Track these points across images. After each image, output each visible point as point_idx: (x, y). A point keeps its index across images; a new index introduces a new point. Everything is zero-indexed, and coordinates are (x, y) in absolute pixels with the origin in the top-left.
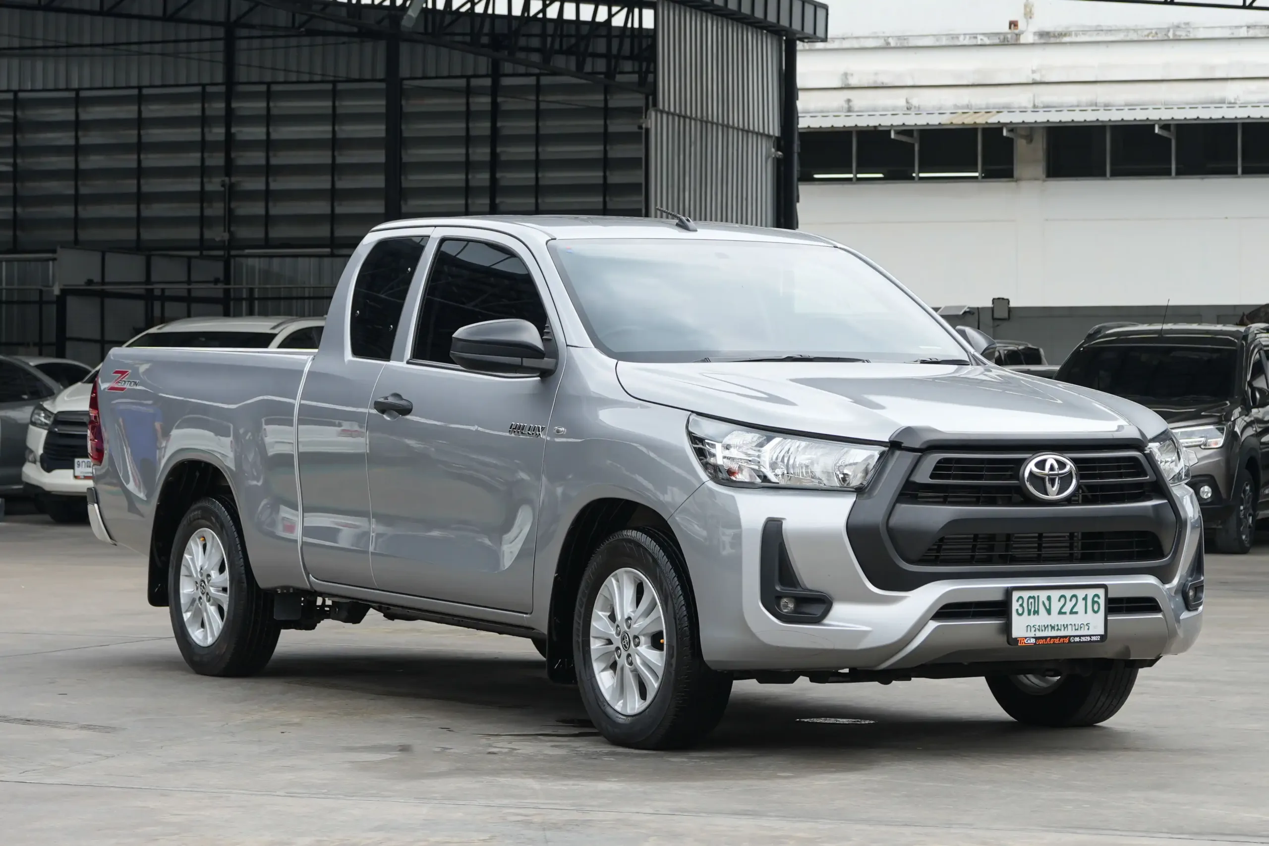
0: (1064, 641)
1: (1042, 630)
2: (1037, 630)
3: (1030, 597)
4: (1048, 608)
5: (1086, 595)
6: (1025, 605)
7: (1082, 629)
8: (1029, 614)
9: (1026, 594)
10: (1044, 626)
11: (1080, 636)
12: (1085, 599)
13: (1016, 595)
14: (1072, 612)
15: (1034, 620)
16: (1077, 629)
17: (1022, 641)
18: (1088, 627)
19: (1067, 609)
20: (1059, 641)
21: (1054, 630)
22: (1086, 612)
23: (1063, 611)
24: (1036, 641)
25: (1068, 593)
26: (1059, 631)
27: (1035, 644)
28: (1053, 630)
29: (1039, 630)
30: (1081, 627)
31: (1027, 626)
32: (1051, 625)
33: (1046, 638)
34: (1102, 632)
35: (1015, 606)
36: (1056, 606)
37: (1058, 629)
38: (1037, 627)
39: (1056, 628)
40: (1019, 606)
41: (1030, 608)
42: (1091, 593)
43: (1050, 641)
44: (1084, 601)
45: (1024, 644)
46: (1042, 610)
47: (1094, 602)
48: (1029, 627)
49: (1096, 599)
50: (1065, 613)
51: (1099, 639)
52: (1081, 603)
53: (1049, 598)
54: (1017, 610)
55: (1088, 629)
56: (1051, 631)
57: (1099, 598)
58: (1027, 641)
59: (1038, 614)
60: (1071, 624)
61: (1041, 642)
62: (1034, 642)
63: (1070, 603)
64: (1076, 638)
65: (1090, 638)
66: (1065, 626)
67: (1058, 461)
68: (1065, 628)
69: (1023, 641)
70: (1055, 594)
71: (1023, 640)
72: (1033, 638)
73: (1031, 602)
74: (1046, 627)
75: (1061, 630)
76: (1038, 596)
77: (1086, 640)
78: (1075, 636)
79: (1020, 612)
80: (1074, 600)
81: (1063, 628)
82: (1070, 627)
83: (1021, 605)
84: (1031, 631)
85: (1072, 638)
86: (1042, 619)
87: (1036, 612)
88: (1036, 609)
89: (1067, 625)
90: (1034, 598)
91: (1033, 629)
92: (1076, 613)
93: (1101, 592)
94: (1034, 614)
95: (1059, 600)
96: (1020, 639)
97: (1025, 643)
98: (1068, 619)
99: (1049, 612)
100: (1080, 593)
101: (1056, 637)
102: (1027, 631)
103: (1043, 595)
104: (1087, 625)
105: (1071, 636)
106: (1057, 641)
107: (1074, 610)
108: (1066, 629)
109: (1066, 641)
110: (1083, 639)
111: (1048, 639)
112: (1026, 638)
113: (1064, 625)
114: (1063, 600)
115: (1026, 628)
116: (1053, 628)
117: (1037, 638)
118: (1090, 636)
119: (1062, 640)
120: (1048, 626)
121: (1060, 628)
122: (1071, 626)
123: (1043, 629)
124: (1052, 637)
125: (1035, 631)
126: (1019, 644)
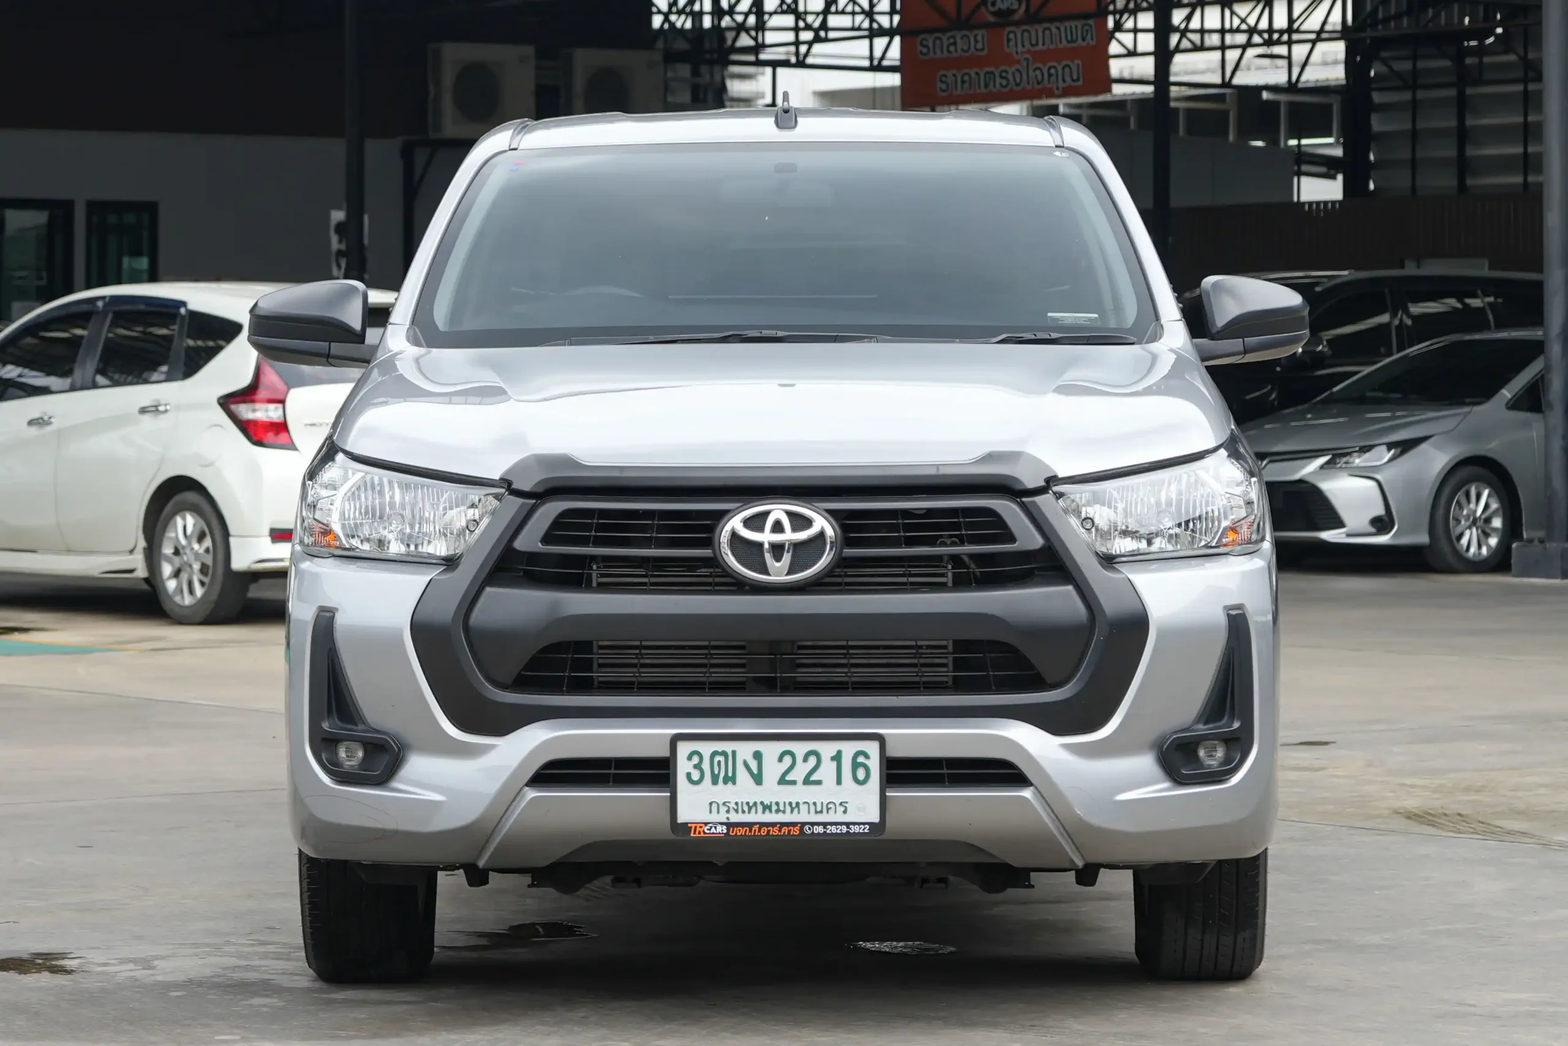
0: (790, 832)
1: (743, 812)
2: (732, 811)
3: (715, 755)
4: (755, 772)
5: (839, 753)
6: (706, 766)
7: (831, 812)
8: (715, 782)
9: (706, 748)
10: (748, 803)
11: (825, 825)
12: (837, 758)
13: (684, 749)
14: (807, 781)
15: (724, 793)
16: (821, 812)
17: (698, 829)
18: (844, 809)
19: (799, 773)
20: (780, 831)
21: (771, 812)
22: (839, 782)
23: (788, 779)
24: (728, 830)
25: (800, 748)
26: (781, 814)
27: (727, 834)
28: (767, 811)
29: (737, 811)
30: (828, 809)
31: (711, 805)
32: (762, 803)
33: (750, 825)
34: (875, 817)
35: (683, 766)
36: (772, 770)
37: (779, 812)
38: (732, 805)
39: (774, 808)
40: (692, 768)
41: (716, 772)
42: (849, 749)
43: (759, 831)
44: (834, 764)
45: (702, 835)
46: (742, 775)
47: (855, 765)
48: (714, 806)
49: (861, 760)
50: (794, 783)
51: (866, 831)
52: (828, 768)
53: (758, 756)
54: (689, 775)
55: (845, 812)
56: (764, 814)
57: (867, 758)
58: (709, 830)
59: (734, 783)
60: (806, 803)
61: (740, 832)
62: (725, 831)
63: (805, 765)
64: (815, 827)
65: (848, 827)
66: (794, 806)
67: (790, 514)
68: (793, 810)
69: (701, 830)
70: (771, 750)
71: (701, 827)
73: (719, 762)
74: (752, 807)
75: (784, 812)
76: (734, 753)
77: (838, 831)
78: (813, 824)
79: (696, 776)
80: (812, 761)
81: (788, 809)
82: (804, 808)
83: (698, 767)
84: (718, 812)
85: (806, 828)
86: (744, 790)
87: (731, 779)
88: (730, 774)
89: (798, 804)
90: (724, 754)
91: (723, 809)
92: (819, 783)
93: (871, 749)
94: (725, 784)
95: (780, 760)
96: (693, 825)
97: (704, 833)
98: (798, 794)
99: (758, 779)
100: (827, 749)
101: (773, 825)
102: (711, 814)
103: (745, 751)
104: (841, 805)
105: (803, 824)
106: (774, 831)
107: (814, 778)
108: (796, 811)
109: (796, 831)
110: (833, 829)
111: (756, 827)
112: (706, 824)
113: (791, 805)
114: (788, 760)
115: (709, 806)
116: (767, 808)
117: (729, 825)
118: (848, 824)
119: (785, 830)
120: (755, 804)
121: (782, 808)
122: (806, 805)
123: (746, 808)
124: (762, 825)
125: (728, 812)
126: (692, 835)
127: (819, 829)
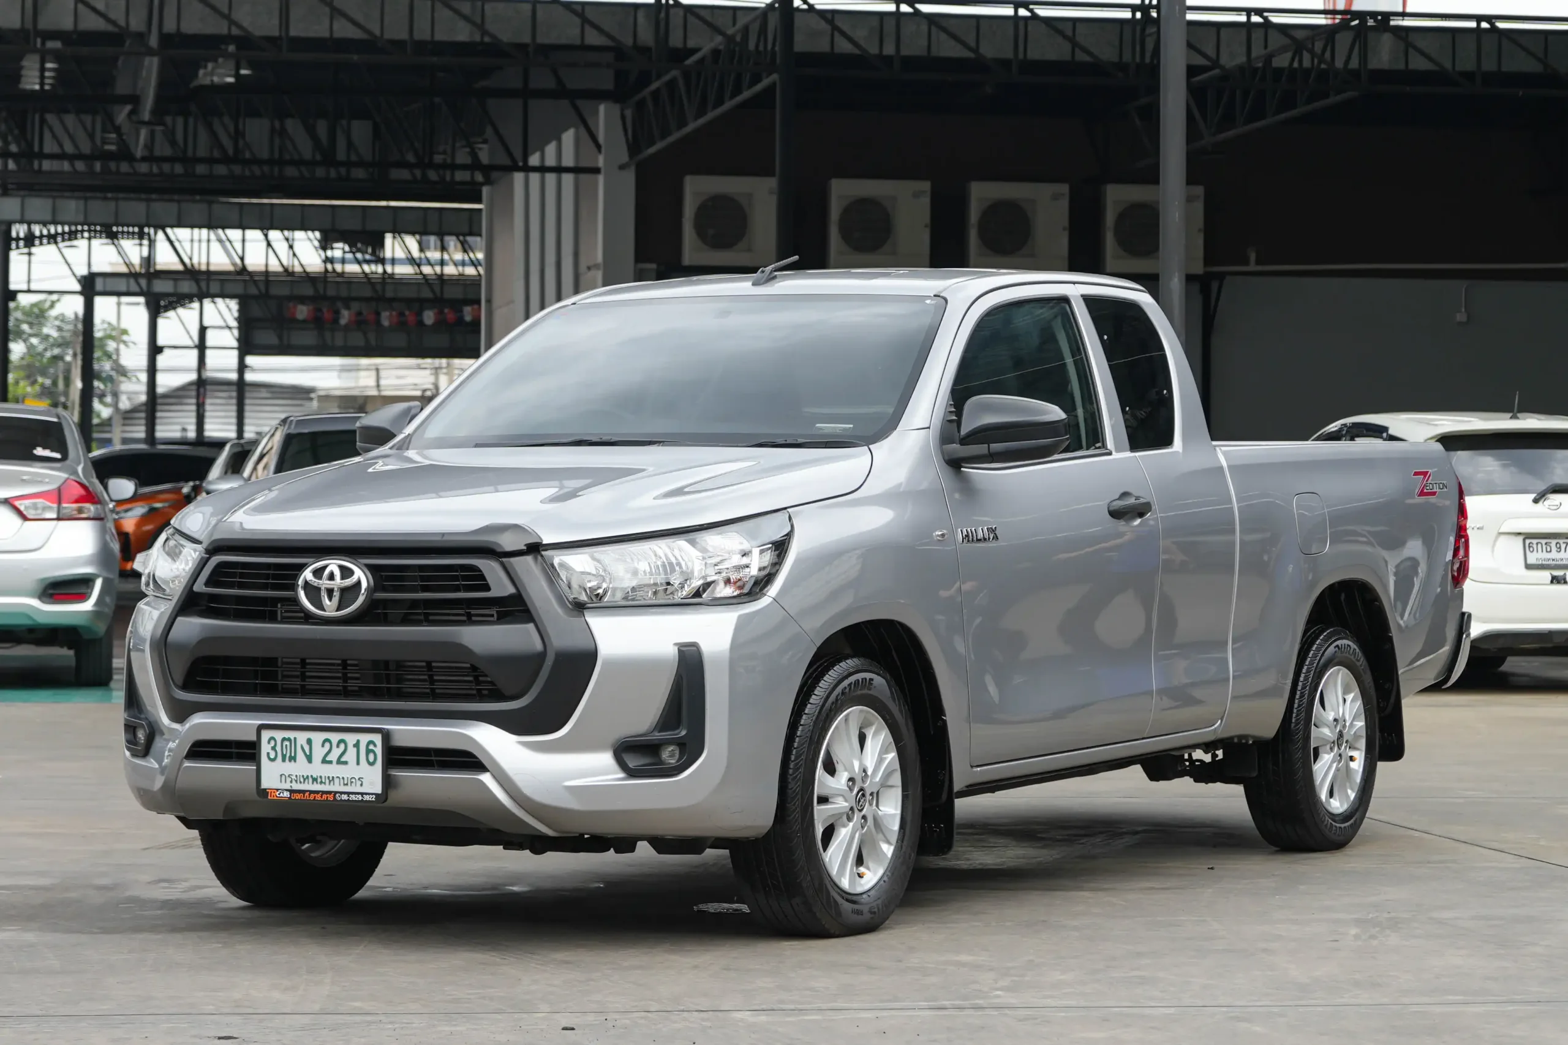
0: (327, 798)
1: (301, 782)
2: (294, 782)
3: (284, 739)
4: (308, 754)
5: (358, 741)
6: (278, 748)
7: (353, 784)
8: (284, 760)
9: (279, 735)
10: (303, 776)
11: (348, 793)
12: (357, 745)
13: (266, 735)
14: (339, 762)
15: (289, 768)
16: (347, 784)
17: (273, 794)
18: (360, 783)
19: (334, 756)
20: (322, 797)
21: (317, 783)
22: (358, 763)
23: (327, 759)
24: (290, 795)
25: (335, 737)
26: (323, 784)
27: (290, 798)
28: (315, 783)
29: (296, 781)
30: (352, 782)
31: (281, 775)
32: (312, 776)
33: (303, 792)
34: (379, 790)
35: (265, 748)
36: (318, 752)
37: (321, 782)
38: (294, 777)
39: (319, 780)
40: (270, 748)
41: (285, 753)
42: (364, 738)
43: (309, 797)
44: (355, 749)
45: (275, 798)
46: (300, 756)
47: (368, 751)
48: (283, 777)
49: (371, 747)
50: (330, 762)
51: (373, 799)
52: (352, 751)
53: (309, 742)
54: (268, 754)
55: (361, 785)
56: (313, 783)
57: (375, 746)
58: (279, 794)
59: (295, 761)
60: (338, 777)
61: (298, 796)
62: (289, 796)
63: (337, 749)
64: (343, 795)
65: (362, 797)
66: (331, 779)
67: (340, 567)
68: (330, 781)
69: (274, 794)
70: (318, 737)
71: (274, 792)
72: (287, 790)
73: (286, 745)
74: (305, 779)
75: (325, 783)
76: (295, 739)
77: (357, 799)
78: (342, 793)
79: (272, 756)
80: (342, 746)
81: (327, 781)
82: (336, 781)
83: (274, 748)
84: (286, 782)
85: (337, 795)
86: (300, 767)
87: (293, 759)
88: (293, 755)
89: (333, 777)
90: (289, 740)
91: (289, 780)
92: (346, 763)
93: (377, 739)
94: (290, 761)
95: (323, 746)
96: (270, 791)
97: (277, 797)
98: (333, 770)
99: (309, 759)
100: (351, 738)
101: (317, 792)
102: (281, 782)
103: (302, 737)
104: (359, 779)
105: (336, 793)
106: (318, 797)
107: (343, 759)
108: (332, 783)
109: (331, 797)
110: (353, 797)
111: (307, 794)
112: (277, 790)
113: (329, 777)
114: (327, 745)
115: (280, 777)
116: (315, 780)
117: (292, 791)
118: (362, 794)
119: (325, 796)
120: (308, 777)
121: (324, 781)
122: (338, 779)
123: (302, 780)
124: (311, 792)
125: (291, 782)
126: (269, 798)
127: (345, 797)
